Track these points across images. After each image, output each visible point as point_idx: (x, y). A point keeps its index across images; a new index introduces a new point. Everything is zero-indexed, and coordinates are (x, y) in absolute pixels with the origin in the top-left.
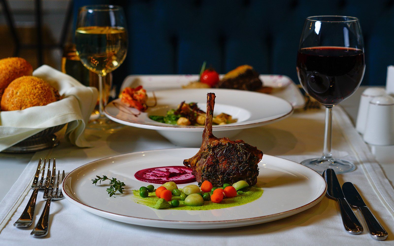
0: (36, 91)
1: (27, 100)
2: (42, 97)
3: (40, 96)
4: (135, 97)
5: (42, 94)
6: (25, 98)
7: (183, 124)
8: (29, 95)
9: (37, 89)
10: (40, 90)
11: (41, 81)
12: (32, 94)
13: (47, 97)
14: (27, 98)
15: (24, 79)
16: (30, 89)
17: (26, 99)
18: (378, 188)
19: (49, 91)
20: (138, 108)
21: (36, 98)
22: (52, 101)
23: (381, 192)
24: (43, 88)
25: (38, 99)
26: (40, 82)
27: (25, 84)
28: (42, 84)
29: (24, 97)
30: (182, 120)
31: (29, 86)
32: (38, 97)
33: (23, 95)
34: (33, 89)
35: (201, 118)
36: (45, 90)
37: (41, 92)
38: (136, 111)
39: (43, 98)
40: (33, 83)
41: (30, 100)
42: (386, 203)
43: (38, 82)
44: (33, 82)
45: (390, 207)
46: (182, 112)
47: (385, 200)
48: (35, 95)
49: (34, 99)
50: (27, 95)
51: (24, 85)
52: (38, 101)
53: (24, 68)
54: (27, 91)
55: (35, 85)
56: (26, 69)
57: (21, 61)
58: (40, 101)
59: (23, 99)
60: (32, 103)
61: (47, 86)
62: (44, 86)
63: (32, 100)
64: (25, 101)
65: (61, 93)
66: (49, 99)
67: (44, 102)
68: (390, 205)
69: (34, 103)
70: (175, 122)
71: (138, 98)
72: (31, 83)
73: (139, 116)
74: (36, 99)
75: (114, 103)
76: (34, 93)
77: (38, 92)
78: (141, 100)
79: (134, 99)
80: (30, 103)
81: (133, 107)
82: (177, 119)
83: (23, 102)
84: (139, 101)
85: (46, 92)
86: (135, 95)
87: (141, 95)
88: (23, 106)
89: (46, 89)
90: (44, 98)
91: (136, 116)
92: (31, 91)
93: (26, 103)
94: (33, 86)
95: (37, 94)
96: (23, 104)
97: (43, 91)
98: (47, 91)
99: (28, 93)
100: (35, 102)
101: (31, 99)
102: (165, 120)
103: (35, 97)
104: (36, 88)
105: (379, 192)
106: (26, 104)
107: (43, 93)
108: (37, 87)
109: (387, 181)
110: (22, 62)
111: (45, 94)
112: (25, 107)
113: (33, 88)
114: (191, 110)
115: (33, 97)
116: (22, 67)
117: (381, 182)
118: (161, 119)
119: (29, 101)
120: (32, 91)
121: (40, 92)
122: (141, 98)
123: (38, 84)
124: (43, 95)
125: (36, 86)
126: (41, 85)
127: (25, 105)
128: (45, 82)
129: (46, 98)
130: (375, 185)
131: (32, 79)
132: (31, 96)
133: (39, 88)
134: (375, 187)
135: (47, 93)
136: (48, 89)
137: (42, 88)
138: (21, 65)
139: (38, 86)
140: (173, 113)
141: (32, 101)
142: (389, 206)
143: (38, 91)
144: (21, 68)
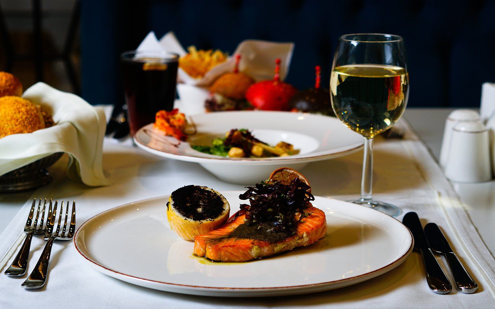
0: (19, 116)
1: (8, 127)
2: (27, 123)
3: (24, 122)
4: (173, 123)
5: (27, 119)
6: (4, 124)
7: (237, 155)
8: (10, 121)
9: (21, 114)
10: (24, 115)
11: (28, 103)
12: (14, 119)
13: (34, 124)
14: (8, 124)
15: (6, 100)
16: (12, 113)
17: (6, 125)
18: (461, 235)
19: (37, 116)
20: (177, 136)
21: (19, 124)
22: (40, 128)
23: (464, 241)
24: (29, 113)
25: (22, 126)
26: (25, 105)
27: (6, 106)
28: (28, 107)
29: (3, 122)
30: (234, 151)
31: (11, 108)
32: (21, 124)
33: (3, 121)
34: (15, 113)
35: (258, 149)
36: (31, 115)
37: (26, 118)
38: (175, 141)
39: (27, 125)
40: (17, 106)
41: (11, 127)
42: (470, 254)
43: (23, 105)
44: (15, 105)
45: (475, 259)
46: (233, 141)
47: (469, 251)
48: (17, 120)
49: (16, 125)
50: (7, 120)
51: (5, 108)
52: (22, 129)
53: (10, 85)
54: (8, 115)
55: (18, 109)
56: (12, 87)
57: (7, 76)
58: (24, 129)
59: (3, 125)
60: (14, 131)
61: (34, 110)
62: (31, 109)
63: (14, 126)
64: (5, 128)
65: (55, 119)
66: (35, 127)
67: (28, 130)
68: (475, 257)
69: (16, 131)
70: (224, 154)
71: (176, 123)
72: (14, 106)
73: (180, 146)
74: (18, 127)
75: (145, 131)
76: (17, 118)
77: (22, 117)
78: (180, 127)
79: (172, 126)
80: (11, 131)
81: (171, 136)
82: (227, 150)
83: (3, 129)
84: (177, 127)
85: (31, 118)
86: (172, 120)
87: (179, 120)
88: (2, 134)
89: (33, 113)
90: (29, 124)
91: (176, 146)
92: (13, 116)
93: (6, 130)
94: (16, 109)
95: (20, 120)
96: (2, 131)
97: (29, 116)
98: (33, 116)
99: (9, 118)
100: (17, 129)
101: (12, 125)
102: (211, 151)
103: (17, 123)
104: (19, 112)
105: (462, 241)
106: (6, 132)
107: (29, 119)
108: (22, 111)
109: (472, 228)
110: (8, 78)
111: (31, 120)
112: (4, 135)
113: (16, 111)
114: (244, 139)
115: (15, 123)
116: (7, 84)
117: (465, 228)
118: (206, 150)
119: (10, 129)
120: (15, 116)
121: (24, 117)
122: (180, 124)
123: (22, 107)
124: (29, 121)
125: (20, 110)
126: (26, 108)
127: (4, 132)
128: (32, 105)
129: (32, 125)
130: (458, 232)
131: (16, 101)
132: (13, 121)
133: (23, 112)
134: (458, 234)
135: (33, 118)
136: (35, 114)
137: (27, 112)
138: (6, 82)
139: (23, 109)
140: (221, 142)
141: (13, 128)
142: (473, 258)
143: (22, 115)
144: (6, 86)
